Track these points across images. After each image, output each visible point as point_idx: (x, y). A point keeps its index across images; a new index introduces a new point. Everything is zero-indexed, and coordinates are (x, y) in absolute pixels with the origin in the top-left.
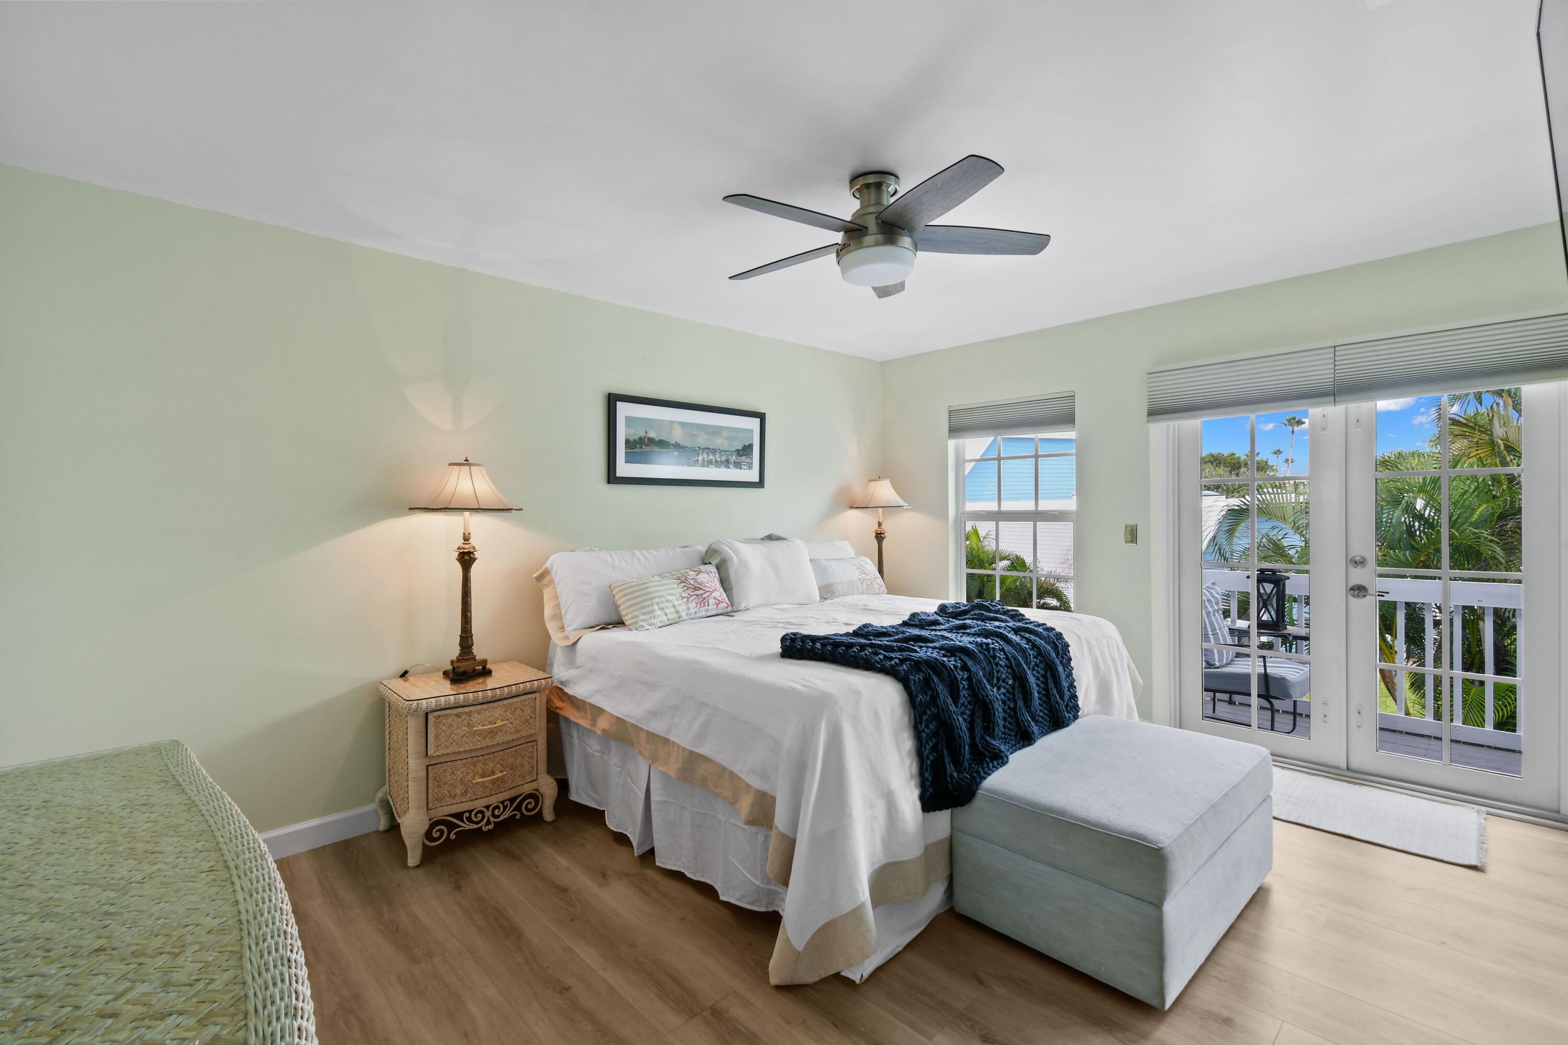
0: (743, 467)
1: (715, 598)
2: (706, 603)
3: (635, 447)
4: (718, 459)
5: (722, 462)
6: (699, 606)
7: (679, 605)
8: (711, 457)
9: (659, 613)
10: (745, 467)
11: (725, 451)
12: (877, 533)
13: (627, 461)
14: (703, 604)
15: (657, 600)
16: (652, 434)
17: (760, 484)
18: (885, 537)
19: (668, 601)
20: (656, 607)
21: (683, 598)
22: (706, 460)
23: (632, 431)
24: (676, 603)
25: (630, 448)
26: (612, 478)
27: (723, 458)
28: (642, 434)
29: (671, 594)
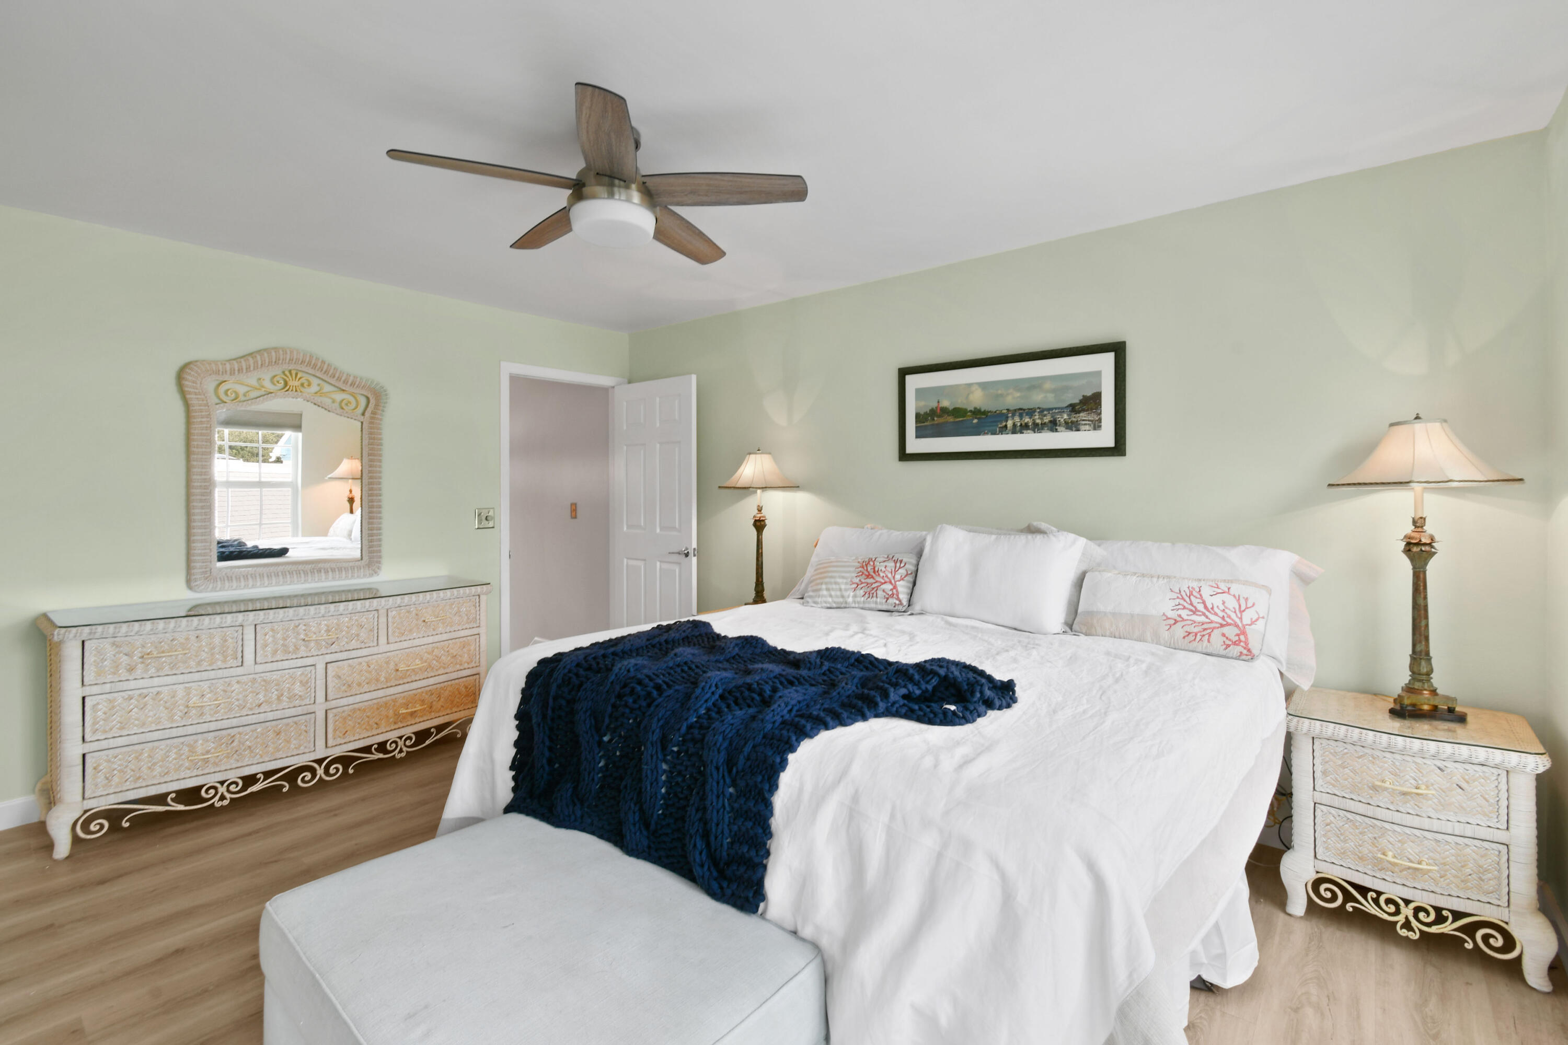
0: (1082, 427)
1: (884, 591)
2: (875, 594)
3: (926, 420)
4: (1039, 421)
5: (1044, 424)
6: (867, 595)
7: (846, 590)
8: (1027, 420)
9: (825, 593)
10: (1087, 427)
11: (1049, 410)
12: (1408, 544)
13: (918, 436)
14: (871, 595)
15: (827, 580)
16: (946, 403)
17: (1118, 449)
18: (1435, 553)
19: (836, 583)
20: (824, 587)
21: (853, 583)
22: (1019, 424)
23: (922, 403)
24: (843, 587)
25: (921, 422)
26: (904, 456)
27: (1047, 419)
28: (934, 404)
29: (843, 577)
